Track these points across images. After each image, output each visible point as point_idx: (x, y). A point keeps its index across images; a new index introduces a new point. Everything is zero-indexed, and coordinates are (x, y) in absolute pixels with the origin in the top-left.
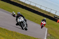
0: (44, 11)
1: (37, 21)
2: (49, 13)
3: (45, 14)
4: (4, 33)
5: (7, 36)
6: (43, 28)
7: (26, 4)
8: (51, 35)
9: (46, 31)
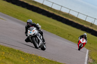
0: (83, 21)
1: (72, 37)
2: (92, 25)
3: (85, 26)
4: (17, 57)
5: (22, 62)
6: (81, 50)
7: (54, 10)
8: (94, 60)
9: (87, 54)
